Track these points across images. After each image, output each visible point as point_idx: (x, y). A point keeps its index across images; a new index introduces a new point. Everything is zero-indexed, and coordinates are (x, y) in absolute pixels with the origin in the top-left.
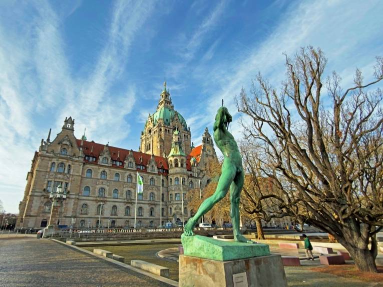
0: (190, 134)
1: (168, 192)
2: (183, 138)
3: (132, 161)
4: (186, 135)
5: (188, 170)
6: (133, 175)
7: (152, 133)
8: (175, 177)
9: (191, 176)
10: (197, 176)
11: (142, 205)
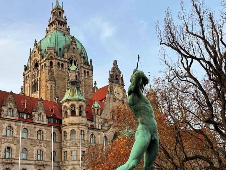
0: (92, 70)
1: (61, 148)
2: (83, 75)
3: (13, 107)
4: (87, 71)
5: (88, 120)
6: (14, 126)
7: (39, 68)
8: (70, 129)
9: (92, 128)
10: (100, 128)
11: (26, 166)
